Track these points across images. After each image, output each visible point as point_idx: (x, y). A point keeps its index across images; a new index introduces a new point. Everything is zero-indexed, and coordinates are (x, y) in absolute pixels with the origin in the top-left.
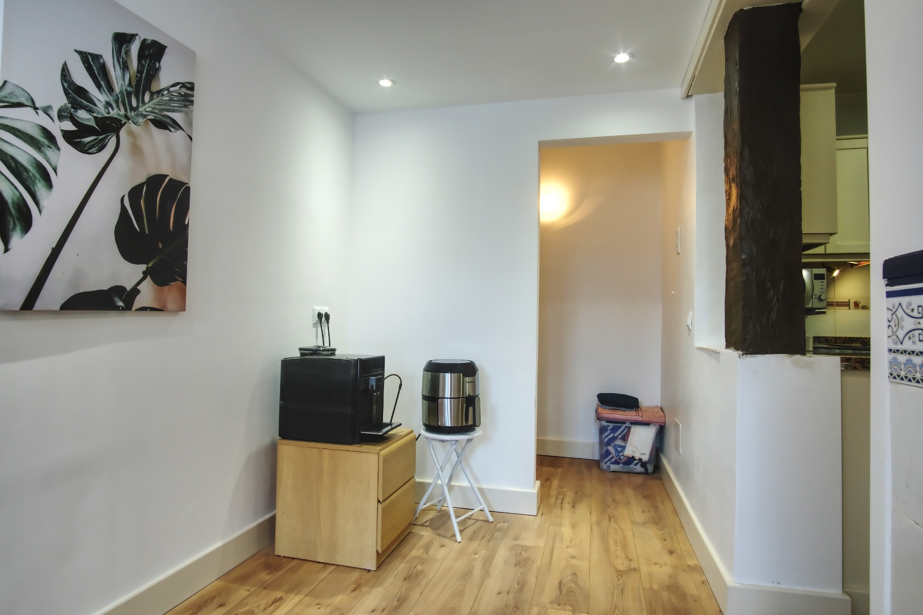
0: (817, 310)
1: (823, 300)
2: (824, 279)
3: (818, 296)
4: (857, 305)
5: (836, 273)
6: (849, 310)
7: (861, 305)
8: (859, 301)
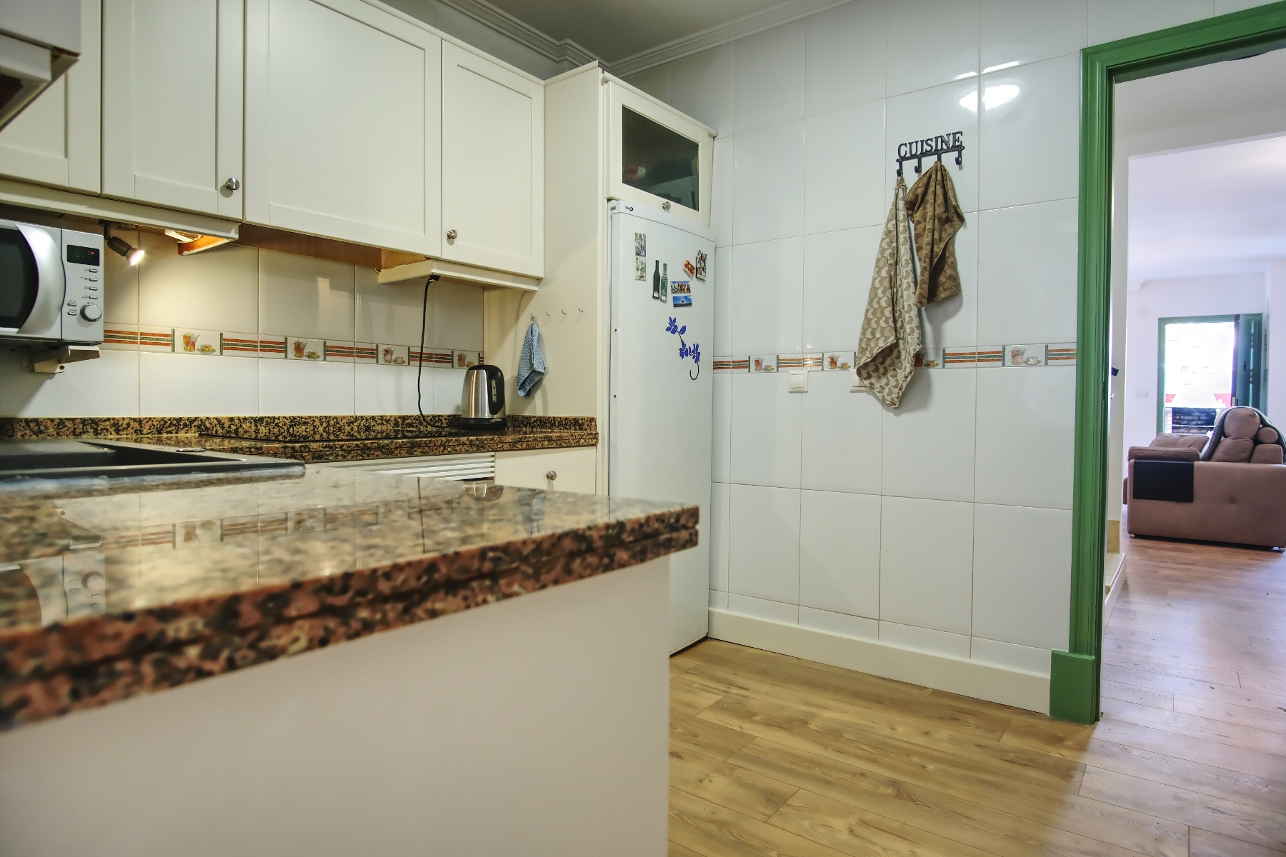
0: (72, 347)
1: (95, 320)
2: (98, 264)
3: (78, 309)
4: (190, 343)
5: (138, 258)
6: (173, 354)
7: (198, 345)
8: (196, 335)
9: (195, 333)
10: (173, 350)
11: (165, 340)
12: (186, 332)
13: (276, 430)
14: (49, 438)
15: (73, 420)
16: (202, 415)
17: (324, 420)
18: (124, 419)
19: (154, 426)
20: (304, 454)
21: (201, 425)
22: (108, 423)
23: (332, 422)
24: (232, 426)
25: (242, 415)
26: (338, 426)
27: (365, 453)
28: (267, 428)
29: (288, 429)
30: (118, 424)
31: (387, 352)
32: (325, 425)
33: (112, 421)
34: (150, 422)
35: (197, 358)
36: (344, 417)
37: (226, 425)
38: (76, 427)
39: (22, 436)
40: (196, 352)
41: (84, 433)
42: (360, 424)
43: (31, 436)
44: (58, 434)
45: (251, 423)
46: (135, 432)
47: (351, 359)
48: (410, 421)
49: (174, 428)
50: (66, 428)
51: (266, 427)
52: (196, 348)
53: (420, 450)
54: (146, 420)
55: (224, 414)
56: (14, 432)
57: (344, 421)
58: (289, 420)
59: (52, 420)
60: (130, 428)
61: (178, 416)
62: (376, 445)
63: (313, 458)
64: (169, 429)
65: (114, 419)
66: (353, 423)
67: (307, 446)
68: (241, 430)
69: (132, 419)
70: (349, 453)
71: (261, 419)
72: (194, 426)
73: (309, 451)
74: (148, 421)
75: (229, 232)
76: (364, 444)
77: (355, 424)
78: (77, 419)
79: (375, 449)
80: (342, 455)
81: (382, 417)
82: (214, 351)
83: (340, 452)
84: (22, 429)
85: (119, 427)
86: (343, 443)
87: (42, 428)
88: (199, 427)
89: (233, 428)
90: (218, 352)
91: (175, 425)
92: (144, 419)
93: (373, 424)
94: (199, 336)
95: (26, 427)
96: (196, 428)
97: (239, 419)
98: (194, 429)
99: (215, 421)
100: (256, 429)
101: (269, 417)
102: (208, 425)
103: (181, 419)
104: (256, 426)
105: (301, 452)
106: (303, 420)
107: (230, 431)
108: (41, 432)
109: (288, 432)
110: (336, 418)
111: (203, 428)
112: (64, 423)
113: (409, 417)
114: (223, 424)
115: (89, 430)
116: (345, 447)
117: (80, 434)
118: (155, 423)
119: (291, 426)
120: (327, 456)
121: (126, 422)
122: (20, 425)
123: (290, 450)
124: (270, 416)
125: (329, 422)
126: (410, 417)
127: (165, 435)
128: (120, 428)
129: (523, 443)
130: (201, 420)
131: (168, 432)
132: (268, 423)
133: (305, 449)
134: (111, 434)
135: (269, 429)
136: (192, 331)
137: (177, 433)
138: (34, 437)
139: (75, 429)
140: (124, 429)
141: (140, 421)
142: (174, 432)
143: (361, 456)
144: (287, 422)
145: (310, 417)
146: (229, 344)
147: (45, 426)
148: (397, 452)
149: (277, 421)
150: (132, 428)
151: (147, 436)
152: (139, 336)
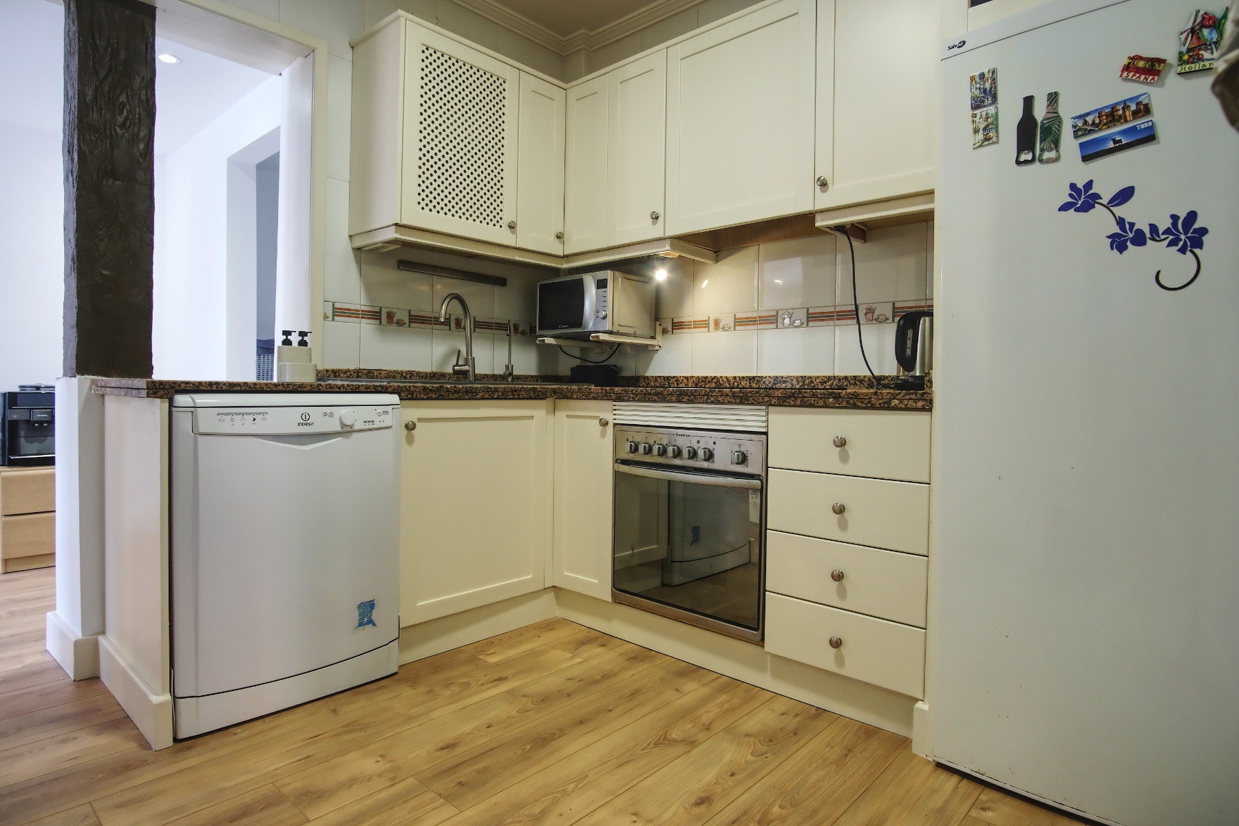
0: (593, 335)
1: (604, 318)
2: (607, 287)
4: (718, 324)
6: (707, 333)
7: (722, 325)
9: (721, 317)
10: (709, 331)
11: (704, 324)
12: (715, 316)
16: (718, 375)
17: (800, 380)
23: (807, 381)
26: (812, 384)
30: (678, 379)
31: (870, 311)
32: (801, 384)
33: (676, 378)
35: (720, 335)
36: (818, 377)
38: (661, 381)
40: (720, 330)
42: (833, 383)
46: (685, 386)
47: (832, 322)
48: (887, 382)
52: (720, 327)
53: (686, 398)
55: (730, 374)
57: (818, 380)
60: (683, 383)
61: (705, 375)
66: (825, 382)
69: (684, 377)
75: (665, 247)
77: (828, 384)
81: (855, 377)
82: (730, 328)
90: (733, 328)
93: (845, 384)
95: (644, 381)
106: (784, 379)
110: (810, 377)
113: (885, 378)
121: (682, 378)
125: (804, 381)
126: (887, 377)
129: (796, 398)
134: (675, 387)
136: (719, 316)
140: (681, 383)
144: (771, 380)
145: (789, 377)
146: (739, 322)
148: (669, 398)
149: (764, 380)
152: (692, 323)
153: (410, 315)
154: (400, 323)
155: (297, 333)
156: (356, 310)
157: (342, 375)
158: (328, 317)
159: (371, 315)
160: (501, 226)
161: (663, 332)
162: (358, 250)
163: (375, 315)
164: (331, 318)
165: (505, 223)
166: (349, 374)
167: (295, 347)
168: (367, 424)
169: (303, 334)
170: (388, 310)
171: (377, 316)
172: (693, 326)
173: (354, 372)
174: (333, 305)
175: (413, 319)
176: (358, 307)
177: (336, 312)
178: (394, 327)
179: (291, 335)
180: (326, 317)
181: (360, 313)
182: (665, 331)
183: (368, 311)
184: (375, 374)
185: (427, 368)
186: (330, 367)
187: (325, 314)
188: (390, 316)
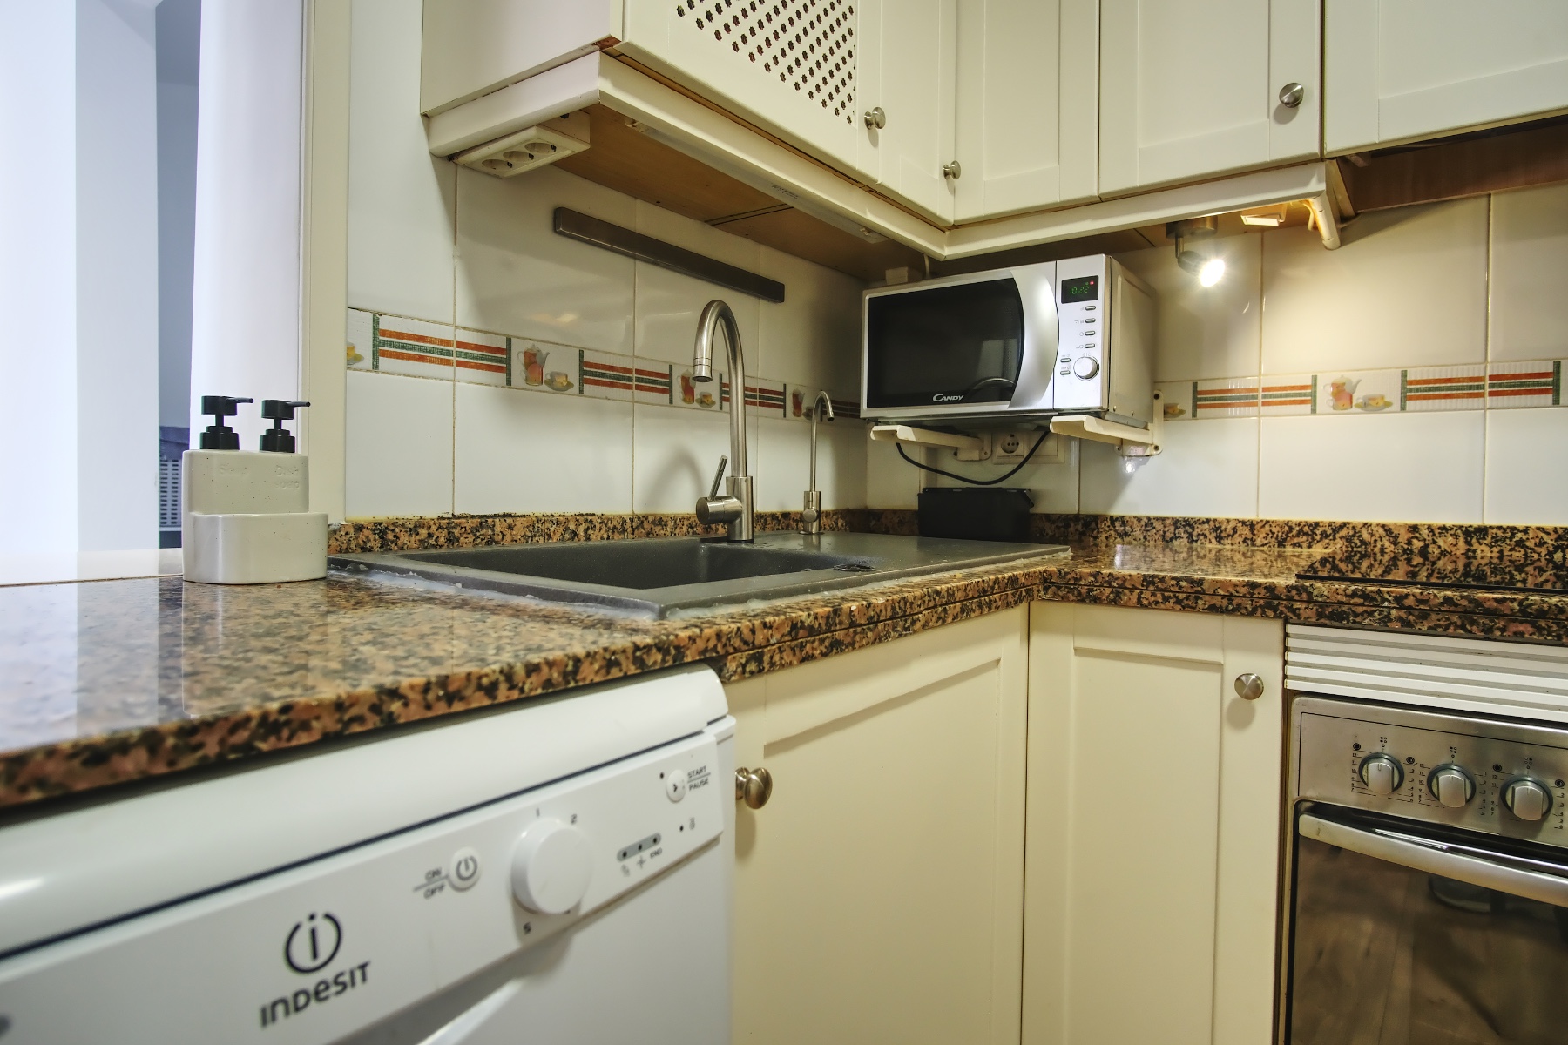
1: (1087, 377)
2: (1096, 297)
3: (1072, 364)
4: (1343, 395)
6: (1312, 418)
7: (1358, 397)
8: (1354, 381)
9: (1353, 377)
10: (1314, 411)
11: (1304, 396)
12: (1336, 377)
13: (1518, 555)
14: (1135, 542)
15: (1163, 519)
16: (1357, 518)
18: (1228, 521)
19: (1273, 533)
20: (1297, 605)
21: (1353, 536)
22: (1206, 526)
24: (1415, 541)
25: (1438, 521)
27: (1473, 623)
28: (1495, 550)
29: (1550, 554)
30: (1220, 527)
33: (1212, 524)
34: (1267, 527)
35: (1355, 421)
37: (1403, 538)
38: (1166, 530)
39: (1107, 538)
40: (1354, 409)
41: (1176, 538)
43: (1116, 538)
44: (1145, 538)
45: (1457, 537)
46: (1244, 541)
49: (1305, 538)
50: (1154, 531)
51: (1491, 547)
52: (1354, 402)
54: (1261, 524)
56: (1098, 533)
58: (1554, 536)
59: (1139, 519)
60: (1236, 536)
61: (1312, 518)
62: (1516, 606)
63: (1320, 615)
64: (1296, 540)
65: (1215, 520)
67: (1305, 589)
68: (1434, 550)
69: (1240, 522)
70: (1424, 616)
71: (1482, 531)
72: (1341, 538)
73: (1310, 600)
74: (1263, 526)
75: (1306, 183)
76: (1471, 600)
78: (1168, 518)
79: (1512, 617)
80: (1400, 619)
82: (1388, 404)
83: (1394, 612)
84: (1107, 529)
85: (1221, 532)
86: (1405, 591)
87: (1128, 528)
88: (1349, 539)
89: (1417, 544)
90: (1397, 405)
91: (1306, 534)
92: (1258, 523)
94: (1359, 381)
95: (1111, 527)
96: (1344, 540)
97: (1430, 528)
98: (1339, 543)
99: (1381, 531)
100: (1468, 550)
101: (1499, 528)
102: (1366, 536)
103: (1317, 524)
104: (1468, 543)
105: (1290, 599)
107: (1411, 551)
108: (1126, 534)
109: (1550, 561)
111: (1358, 541)
112: (1152, 523)
114: (1396, 537)
115: (1182, 535)
116: (1410, 602)
117: (1171, 539)
118: (1274, 530)
119: (1556, 548)
120: (1356, 615)
121: (1232, 525)
122: (1105, 525)
123: (1263, 591)
124: (1505, 524)
127: (1289, 550)
128: (1223, 535)
130: (1354, 528)
131: (1294, 545)
132: (1496, 540)
133: (1299, 594)
134: (1210, 542)
135: (1501, 552)
136: (1347, 375)
137: (1310, 547)
138: (1119, 539)
139: (1165, 532)
140: (1229, 536)
141: (1251, 525)
142: (1305, 545)
143: (1463, 627)
144: (1546, 538)
146: (1416, 390)
147: (1131, 527)
149: (1520, 535)
150: (1240, 535)
151: (1262, 548)
152: (1261, 393)
153: (582, 363)
154: (556, 385)
155: (258, 407)
156: (442, 342)
157: (404, 538)
158: (358, 358)
159: (482, 358)
160: (849, 120)
161: (1165, 413)
162: (449, 159)
163: (495, 359)
164: (368, 362)
165: (858, 109)
166: (423, 532)
167: (249, 457)
168: (631, 862)
169: (278, 410)
170: (528, 345)
171: (500, 361)
172: (1261, 400)
173: (440, 527)
174: (376, 322)
175: (591, 374)
176: (447, 333)
177: (384, 343)
178: (544, 395)
179: (234, 413)
180: (353, 359)
181: (454, 349)
182: (1170, 413)
183: (477, 347)
184: (498, 529)
185: (620, 504)
186: (365, 515)
187: (350, 348)
188: (533, 361)
